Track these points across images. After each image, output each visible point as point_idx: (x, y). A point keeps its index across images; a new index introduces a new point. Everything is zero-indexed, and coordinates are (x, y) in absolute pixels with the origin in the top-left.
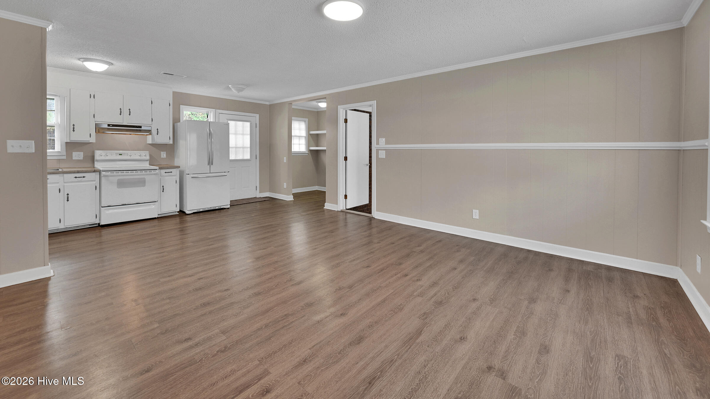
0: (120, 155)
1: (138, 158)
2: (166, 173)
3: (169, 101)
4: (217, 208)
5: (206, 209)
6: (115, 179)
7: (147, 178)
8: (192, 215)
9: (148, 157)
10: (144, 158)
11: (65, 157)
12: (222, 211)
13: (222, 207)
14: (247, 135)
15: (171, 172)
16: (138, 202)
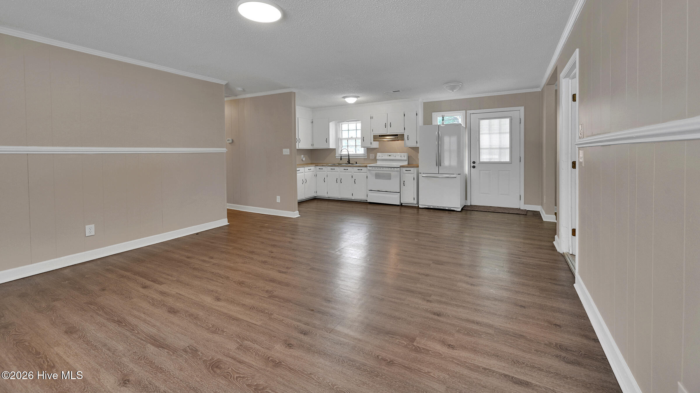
0: (389, 156)
1: (399, 158)
2: (406, 170)
3: (416, 111)
4: (447, 208)
5: (436, 207)
6: (374, 172)
7: (393, 174)
8: (424, 209)
9: (406, 158)
10: (403, 158)
11: (366, 157)
12: (452, 212)
13: (452, 209)
14: (507, 133)
15: (410, 170)
16: (379, 190)
